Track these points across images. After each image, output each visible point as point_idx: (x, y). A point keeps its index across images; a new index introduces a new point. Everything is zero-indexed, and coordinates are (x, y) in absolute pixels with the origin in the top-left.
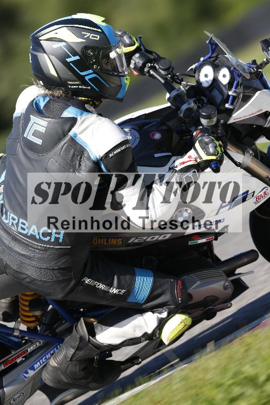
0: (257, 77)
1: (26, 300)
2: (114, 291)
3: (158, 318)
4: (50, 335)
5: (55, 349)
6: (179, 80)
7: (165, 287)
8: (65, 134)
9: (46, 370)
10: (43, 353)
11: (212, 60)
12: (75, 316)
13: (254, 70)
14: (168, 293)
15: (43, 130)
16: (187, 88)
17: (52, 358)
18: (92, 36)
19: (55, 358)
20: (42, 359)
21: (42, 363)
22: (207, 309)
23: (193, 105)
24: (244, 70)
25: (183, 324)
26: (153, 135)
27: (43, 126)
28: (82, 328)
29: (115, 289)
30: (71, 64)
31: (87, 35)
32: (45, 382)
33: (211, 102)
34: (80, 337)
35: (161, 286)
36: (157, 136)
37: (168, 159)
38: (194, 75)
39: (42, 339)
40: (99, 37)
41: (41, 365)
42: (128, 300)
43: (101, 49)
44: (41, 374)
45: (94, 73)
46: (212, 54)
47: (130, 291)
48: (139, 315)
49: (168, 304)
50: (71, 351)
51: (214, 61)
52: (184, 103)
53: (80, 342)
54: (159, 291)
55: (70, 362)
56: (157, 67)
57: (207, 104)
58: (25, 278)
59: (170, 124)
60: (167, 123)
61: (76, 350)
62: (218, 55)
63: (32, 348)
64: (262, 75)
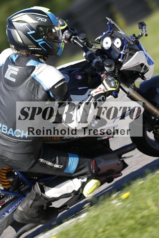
0: (136, 44)
1: (4, 173)
2: (57, 166)
3: (81, 181)
4: (18, 192)
5: (20, 201)
6: (91, 45)
7: (85, 164)
8: (29, 75)
9: (16, 213)
10: (14, 203)
11: (110, 34)
12: (32, 181)
13: (134, 40)
14: (87, 168)
15: (16, 73)
16: (95, 50)
17: (19, 206)
18: (43, 20)
19: (21, 206)
20: (13, 206)
21: (13, 209)
22: (108, 177)
23: (100, 59)
24: (129, 39)
25: (96, 185)
26: (77, 77)
27: (16, 71)
28: (37, 188)
29: (57, 165)
30: (30, 35)
31: (39, 19)
32: (16, 220)
33: (110, 57)
34: (36, 193)
35: (83, 163)
36: (80, 77)
37: (86, 90)
38: (100, 43)
39: (13, 195)
40: (46, 20)
41: (12, 210)
42: (65, 172)
43: (48, 27)
44: (13, 215)
45: (44, 40)
46: (110, 30)
47: (65, 166)
48: (70, 180)
49: (87, 173)
50: (31, 202)
51: (111, 34)
52: (95, 58)
53: (36, 196)
54: (82, 166)
55: (30, 208)
56: (78, 38)
57: (107, 59)
58: (5, 159)
59: (87, 70)
60: (85, 70)
61: (34, 201)
62: (113, 31)
63: (7, 200)
64: (139, 42)
